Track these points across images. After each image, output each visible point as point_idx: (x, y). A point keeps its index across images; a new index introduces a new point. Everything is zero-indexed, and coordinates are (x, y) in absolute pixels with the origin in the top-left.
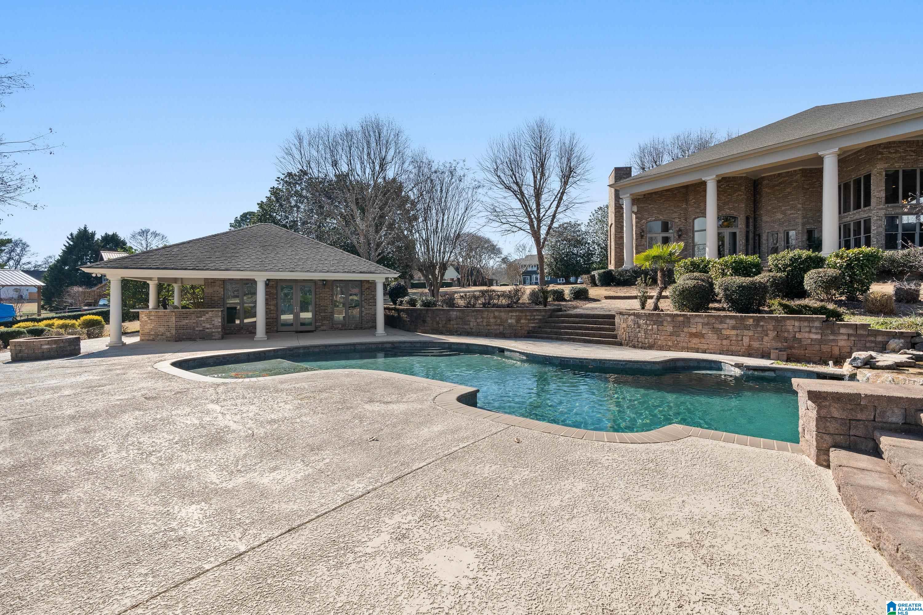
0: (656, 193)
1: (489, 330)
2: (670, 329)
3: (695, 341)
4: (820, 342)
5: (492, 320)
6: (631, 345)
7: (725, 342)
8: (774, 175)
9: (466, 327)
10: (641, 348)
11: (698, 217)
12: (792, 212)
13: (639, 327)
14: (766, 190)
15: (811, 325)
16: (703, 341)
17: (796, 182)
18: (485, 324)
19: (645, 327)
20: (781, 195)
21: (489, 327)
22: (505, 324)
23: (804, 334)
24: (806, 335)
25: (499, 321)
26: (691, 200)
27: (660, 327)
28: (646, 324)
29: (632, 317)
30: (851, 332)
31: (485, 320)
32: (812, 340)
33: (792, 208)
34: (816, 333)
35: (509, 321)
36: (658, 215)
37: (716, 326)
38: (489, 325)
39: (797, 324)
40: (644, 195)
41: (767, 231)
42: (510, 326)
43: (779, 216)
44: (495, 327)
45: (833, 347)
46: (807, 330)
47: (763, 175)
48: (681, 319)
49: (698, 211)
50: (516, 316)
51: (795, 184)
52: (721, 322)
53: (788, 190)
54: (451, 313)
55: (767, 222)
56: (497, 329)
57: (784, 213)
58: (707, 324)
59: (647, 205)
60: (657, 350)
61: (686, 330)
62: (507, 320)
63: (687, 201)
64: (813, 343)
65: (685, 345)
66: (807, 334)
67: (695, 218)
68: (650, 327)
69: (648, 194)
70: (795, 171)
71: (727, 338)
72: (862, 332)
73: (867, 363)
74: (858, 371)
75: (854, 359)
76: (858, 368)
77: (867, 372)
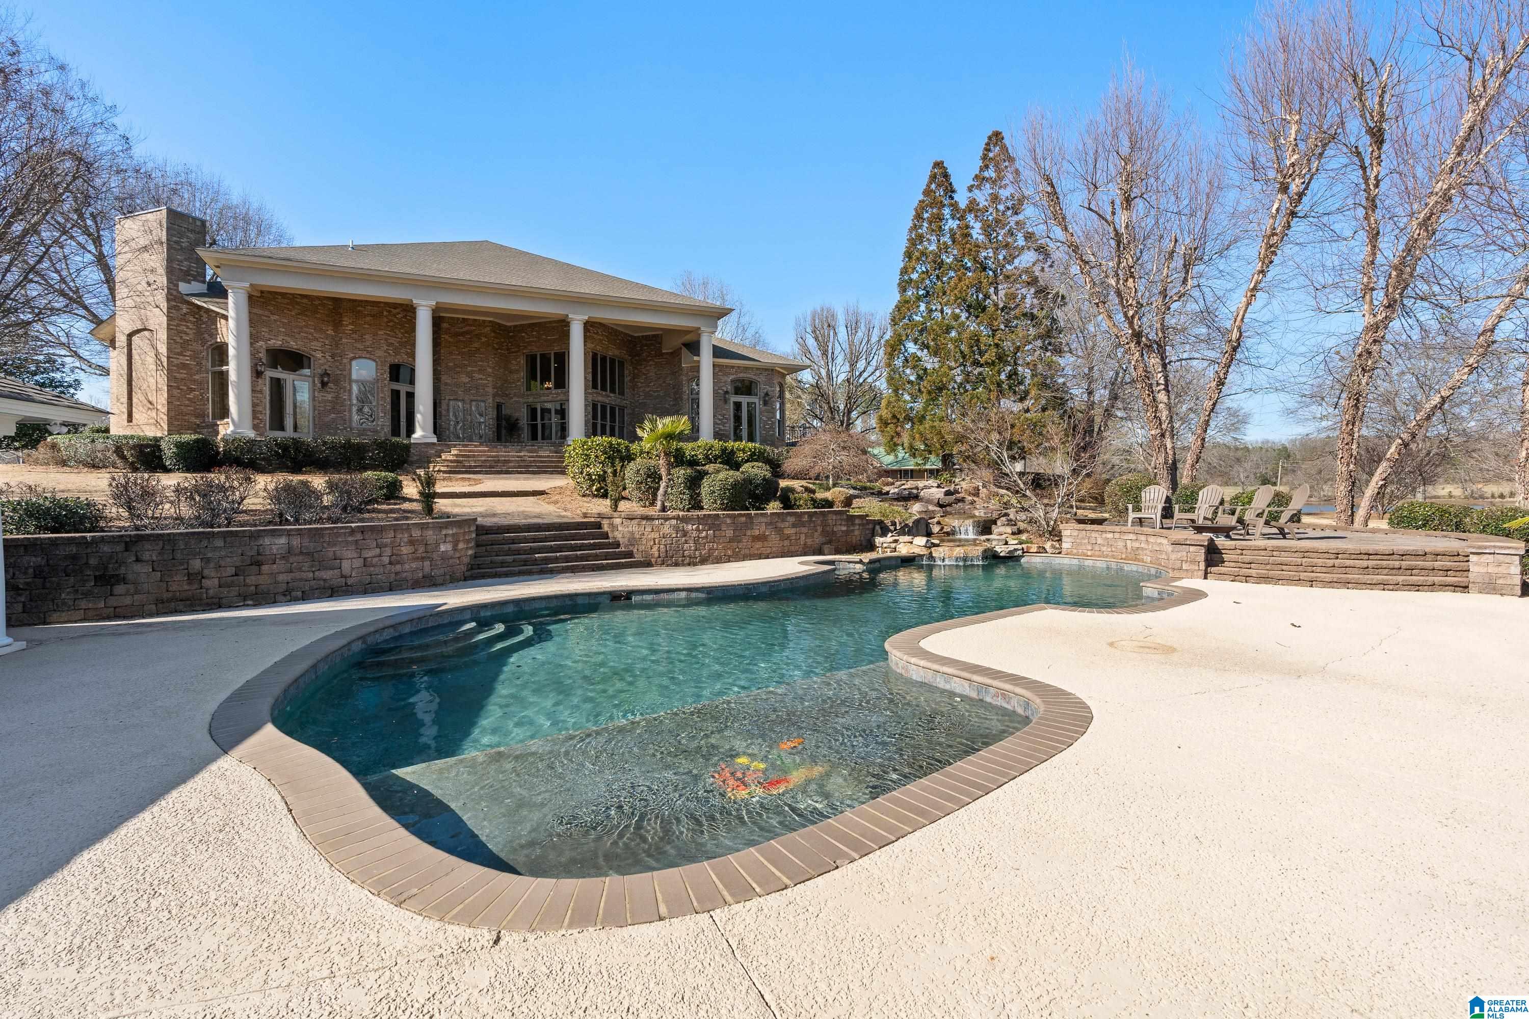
0: (284, 295)
1: (396, 574)
2: (730, 533)
3: (758, 545)
4: (847, 533)
5: (406, 550)
6: (669, 562)
7: (786, 543)
8: (458, 319)
9: (327, 574)
10: (689, 564)
11: (360, 357)
12: (481, 376)
13: (685, 536)
14: (447, 337)
15: (842, 518)
16: (766, 544)
17: (486, 337)
18: (386, 560)
19: (695, 534)
20: (466, 350)
21: (398, 568)
22: (435, 556)
25: (421, 549)
26: (347, 325)
27: (717, 532)
28: (698, 530)
29: (674, 522)
30: (860, 522)
31: (388, 551)
32: (842, 532)
33: (481, 371)
34: (845, 525)
35: (443, 548)
36: (288, 339)
37: (779, 525)
38: (398, 563)
40: (262, 292)
41: (447, 398)
42: (444, 557)
43: (465, 379)
44: (414, 565)
45: (852, 537)
46: (840, 522)
47: (442, 315)
48: (743, 519)
49: (359, 346)
50: (453, 534)
51: (484, 339)
52: (783, 521)
53: (476, 345)
54: (267, 541)
55: (446, 384)
56: (417, 569)
57: (470, 375)
58: (771, 523)
59: (267, 313)
60: (713, 563)
61: (749, 533)
62: (437, 545)
63: (337, 325)
65: (747, 551)
66: (839, 527)
67: (354, 358)
68: (704, 534)
69: (269, 292)
70: (484, 321)
71: (788, 537)
72: (865, 522)
73: (932, 543)
74: (933, 549)
75: (927, 541)
76: (930, 548)
77: (940, 549)
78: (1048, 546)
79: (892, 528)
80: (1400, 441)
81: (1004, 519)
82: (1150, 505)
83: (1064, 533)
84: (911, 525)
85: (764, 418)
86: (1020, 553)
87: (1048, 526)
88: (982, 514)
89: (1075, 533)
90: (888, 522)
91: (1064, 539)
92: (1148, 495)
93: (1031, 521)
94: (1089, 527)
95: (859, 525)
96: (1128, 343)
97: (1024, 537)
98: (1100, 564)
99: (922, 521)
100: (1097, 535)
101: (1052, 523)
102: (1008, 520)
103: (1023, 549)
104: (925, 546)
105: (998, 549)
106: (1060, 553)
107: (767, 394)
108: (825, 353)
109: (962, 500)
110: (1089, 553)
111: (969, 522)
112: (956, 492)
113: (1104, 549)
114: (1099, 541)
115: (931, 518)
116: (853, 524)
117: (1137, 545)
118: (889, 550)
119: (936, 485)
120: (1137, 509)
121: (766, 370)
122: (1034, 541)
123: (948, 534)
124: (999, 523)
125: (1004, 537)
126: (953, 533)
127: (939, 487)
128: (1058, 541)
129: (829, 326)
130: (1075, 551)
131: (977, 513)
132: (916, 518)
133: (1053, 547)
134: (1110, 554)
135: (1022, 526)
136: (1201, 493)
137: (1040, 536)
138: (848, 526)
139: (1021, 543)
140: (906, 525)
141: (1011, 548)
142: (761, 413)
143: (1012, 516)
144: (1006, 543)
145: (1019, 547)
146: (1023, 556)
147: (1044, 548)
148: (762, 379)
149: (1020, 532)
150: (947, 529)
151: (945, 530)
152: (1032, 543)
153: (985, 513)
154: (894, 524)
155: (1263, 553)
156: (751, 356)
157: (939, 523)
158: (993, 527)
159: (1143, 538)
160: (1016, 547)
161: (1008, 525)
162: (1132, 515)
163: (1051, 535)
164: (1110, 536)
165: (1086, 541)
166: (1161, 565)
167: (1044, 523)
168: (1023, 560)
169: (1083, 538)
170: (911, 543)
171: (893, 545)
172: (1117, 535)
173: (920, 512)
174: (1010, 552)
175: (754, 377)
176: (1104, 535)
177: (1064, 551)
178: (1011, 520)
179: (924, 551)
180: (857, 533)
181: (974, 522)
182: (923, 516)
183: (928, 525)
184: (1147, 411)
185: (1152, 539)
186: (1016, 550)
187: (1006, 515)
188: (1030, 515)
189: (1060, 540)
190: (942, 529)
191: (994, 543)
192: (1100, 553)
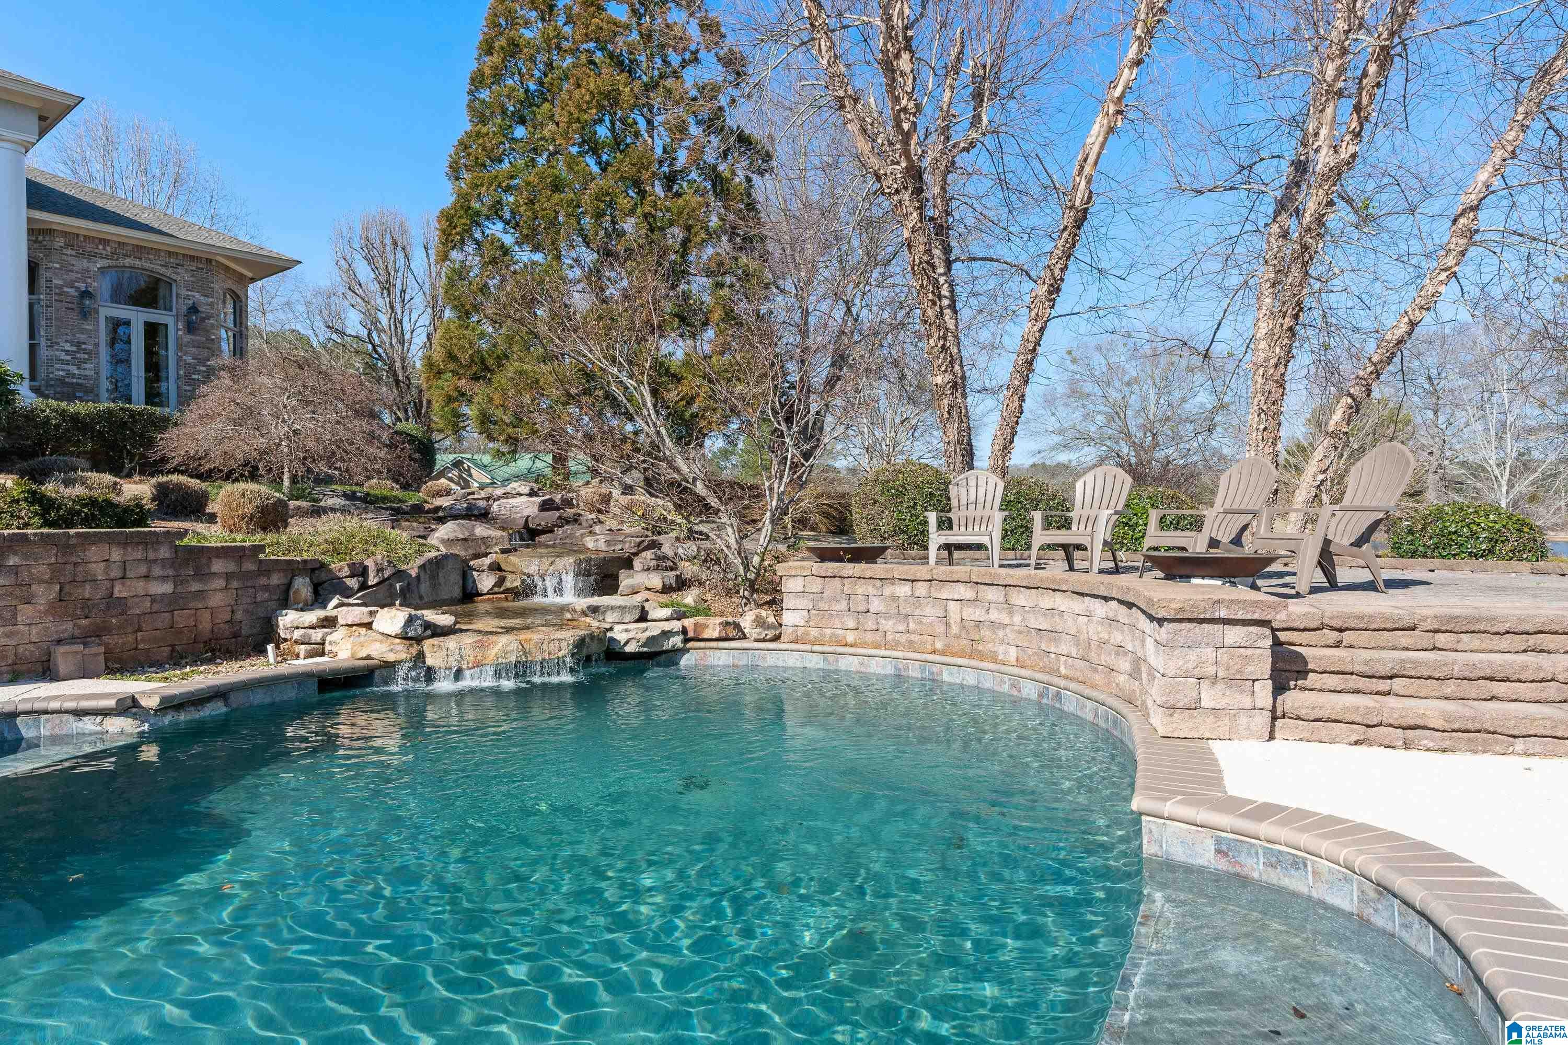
4: (174, 602)
15: (151, 556)
23: (134, 583)
24: (140, 587)
30: (231, 567)
32: (153, 599)
34: (164, 579)
39: (116, 555)
45: (199, 613)
46: (143, 570)
64: (156, 607)
66: (141, 584)
72: (249, 566)
73: (427, 625)
74: (427, 645)
75: (410, 620)
76: (418, 640)
77: (451, 643)
78: (747, 622)
79: (353, 583)
80: (1350, 400)
81: (648, 554)
82: (978, 513)
83: (791, 586)
84: (414, 573)
85: (189, 359)
86: (677, 641)
87: (747, 568)
88: (602, 545)
89: (815, 585)
90: (339, 567)
91: (788, 602)
92: (963, 491)
93: (710, 559)
94: (849, 569)
95: (228, 576)
96: (897, 191)
97: (689, 598)
98: (879, 667)
99: (450, 564)
100: (870, 590)
101: (756, 560)
102: (658, 558)
103: (684, 631)
104: (404, 637)
105: (619, 634)
106: (777, 638)
107: (194, 309)
108: (387, 287)
109: (575, 520)
110: (850, 637)
111: (567, 562)
112: (568, 503)
113: (888, 625)
114: (876, 605)
115: (477, 556)
116: (202, 575)
117: (974, 614)
118: (302, 649)
119: (526, 490)
120: (945, 524)
121: (193, 258)
122: (716, 606)
123: (516, 593)
124: (637, 564)
125: (639, 598)
126: (528, 590)
127: (532, 493)
128: (770, 603)
129: (395, 244)
130: (814, 632)
131: (590, 543)
132: (433, 554)
133: (760, 623)
134: (903, 639)
135: (689, 569)
136: (1079, 485)
137: (728, 592)
138: (178, 580)
139: (679, 616)
140: (399, 574)
141: (654, 629)
142: (180, 346)
143: (667, 550)
144: (643, 617)
145: (676, 625)
146: (684, 651)
147: (737, 626)
148: (183, 276)
149: (682, 584)
150: (512, 582)
151: (508, 584)
152: (707, 612)
153: (608, 543)
154: (360, 571)
155: (1405, 639)
156: (155, 225)
157: (496, 567)
158: (623, 573)
159: (992, 594)
160: (667, 626)
161: (657, 568)
162: (936, 539)
163: (753, 590)
164: (904, 590)
165: (843, 606)
166: (1056, 672)
167: (737, 561)
168: (686, 661)
169: (834, 599)
170: (369, 626)
171: (317, 635)
172: (921, 589)
173: (448, 542)
174: (651, 640)
175: (162, 270)
176: (888, 590)
177: (787, 632)
178: (665, 558)
179: (399, 652)
180: (216, 600)
181: (578, 563)
182: (458, 550)
183: (466, 572)
184: (929, 336)
185: (1021, 598)
186: (666, 634)
187: (654, 545)
188: (707, 545)
189: (775, 603)
190: (501, 581)
191: (610, 617)
192: (878, 637)
